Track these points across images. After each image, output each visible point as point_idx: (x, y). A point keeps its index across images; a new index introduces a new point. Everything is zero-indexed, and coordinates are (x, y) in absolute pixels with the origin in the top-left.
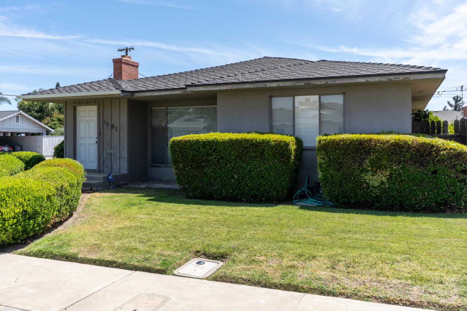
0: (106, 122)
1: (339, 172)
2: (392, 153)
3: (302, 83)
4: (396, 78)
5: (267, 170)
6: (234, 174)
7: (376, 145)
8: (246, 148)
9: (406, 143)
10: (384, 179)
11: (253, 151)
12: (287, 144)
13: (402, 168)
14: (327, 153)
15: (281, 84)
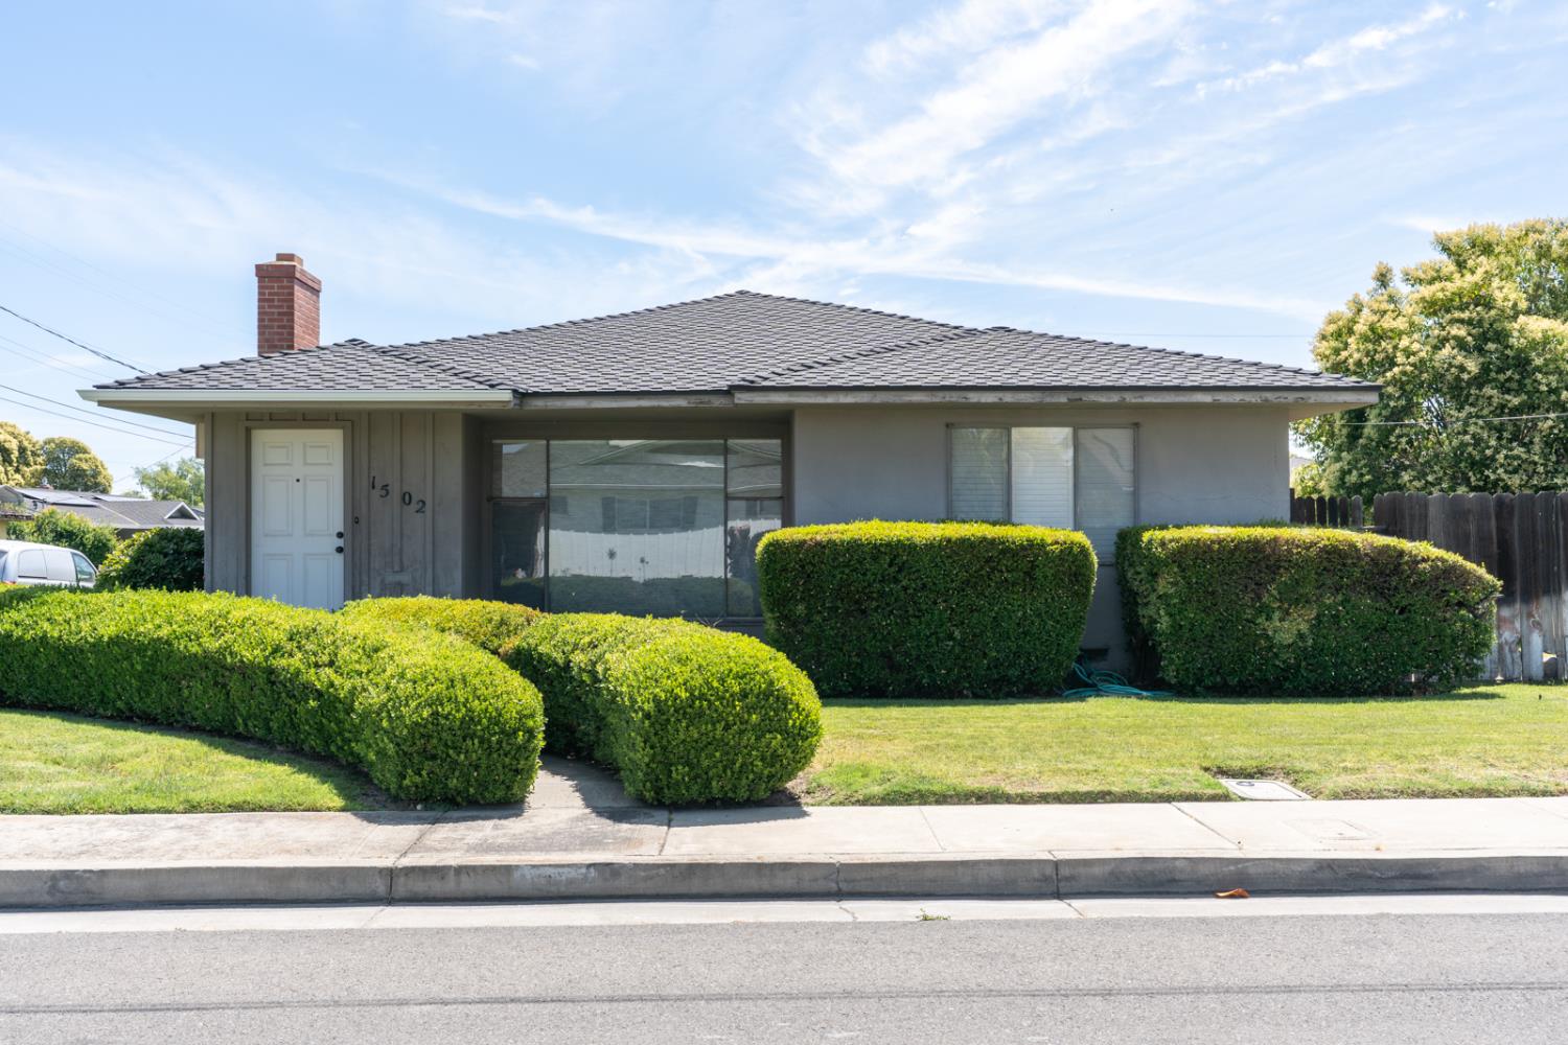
0: (378, 485)
1: (1208, 615)
2: (1325, 569)
3: (1062, 399)
4: (1280, 397)
5: (1039, 615)
6: (952, 629)
7: (1289, 551)
8: (989, 560)
9: (1352, 546)
10: (1304, 627)
11: (1007, 566)
12: (1083, 551)
13: (1342, 603)
14: (1183, 571)
15: (1008, 398)
